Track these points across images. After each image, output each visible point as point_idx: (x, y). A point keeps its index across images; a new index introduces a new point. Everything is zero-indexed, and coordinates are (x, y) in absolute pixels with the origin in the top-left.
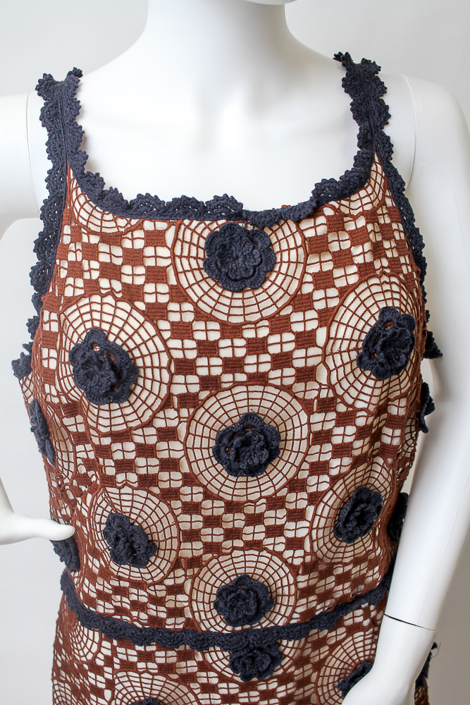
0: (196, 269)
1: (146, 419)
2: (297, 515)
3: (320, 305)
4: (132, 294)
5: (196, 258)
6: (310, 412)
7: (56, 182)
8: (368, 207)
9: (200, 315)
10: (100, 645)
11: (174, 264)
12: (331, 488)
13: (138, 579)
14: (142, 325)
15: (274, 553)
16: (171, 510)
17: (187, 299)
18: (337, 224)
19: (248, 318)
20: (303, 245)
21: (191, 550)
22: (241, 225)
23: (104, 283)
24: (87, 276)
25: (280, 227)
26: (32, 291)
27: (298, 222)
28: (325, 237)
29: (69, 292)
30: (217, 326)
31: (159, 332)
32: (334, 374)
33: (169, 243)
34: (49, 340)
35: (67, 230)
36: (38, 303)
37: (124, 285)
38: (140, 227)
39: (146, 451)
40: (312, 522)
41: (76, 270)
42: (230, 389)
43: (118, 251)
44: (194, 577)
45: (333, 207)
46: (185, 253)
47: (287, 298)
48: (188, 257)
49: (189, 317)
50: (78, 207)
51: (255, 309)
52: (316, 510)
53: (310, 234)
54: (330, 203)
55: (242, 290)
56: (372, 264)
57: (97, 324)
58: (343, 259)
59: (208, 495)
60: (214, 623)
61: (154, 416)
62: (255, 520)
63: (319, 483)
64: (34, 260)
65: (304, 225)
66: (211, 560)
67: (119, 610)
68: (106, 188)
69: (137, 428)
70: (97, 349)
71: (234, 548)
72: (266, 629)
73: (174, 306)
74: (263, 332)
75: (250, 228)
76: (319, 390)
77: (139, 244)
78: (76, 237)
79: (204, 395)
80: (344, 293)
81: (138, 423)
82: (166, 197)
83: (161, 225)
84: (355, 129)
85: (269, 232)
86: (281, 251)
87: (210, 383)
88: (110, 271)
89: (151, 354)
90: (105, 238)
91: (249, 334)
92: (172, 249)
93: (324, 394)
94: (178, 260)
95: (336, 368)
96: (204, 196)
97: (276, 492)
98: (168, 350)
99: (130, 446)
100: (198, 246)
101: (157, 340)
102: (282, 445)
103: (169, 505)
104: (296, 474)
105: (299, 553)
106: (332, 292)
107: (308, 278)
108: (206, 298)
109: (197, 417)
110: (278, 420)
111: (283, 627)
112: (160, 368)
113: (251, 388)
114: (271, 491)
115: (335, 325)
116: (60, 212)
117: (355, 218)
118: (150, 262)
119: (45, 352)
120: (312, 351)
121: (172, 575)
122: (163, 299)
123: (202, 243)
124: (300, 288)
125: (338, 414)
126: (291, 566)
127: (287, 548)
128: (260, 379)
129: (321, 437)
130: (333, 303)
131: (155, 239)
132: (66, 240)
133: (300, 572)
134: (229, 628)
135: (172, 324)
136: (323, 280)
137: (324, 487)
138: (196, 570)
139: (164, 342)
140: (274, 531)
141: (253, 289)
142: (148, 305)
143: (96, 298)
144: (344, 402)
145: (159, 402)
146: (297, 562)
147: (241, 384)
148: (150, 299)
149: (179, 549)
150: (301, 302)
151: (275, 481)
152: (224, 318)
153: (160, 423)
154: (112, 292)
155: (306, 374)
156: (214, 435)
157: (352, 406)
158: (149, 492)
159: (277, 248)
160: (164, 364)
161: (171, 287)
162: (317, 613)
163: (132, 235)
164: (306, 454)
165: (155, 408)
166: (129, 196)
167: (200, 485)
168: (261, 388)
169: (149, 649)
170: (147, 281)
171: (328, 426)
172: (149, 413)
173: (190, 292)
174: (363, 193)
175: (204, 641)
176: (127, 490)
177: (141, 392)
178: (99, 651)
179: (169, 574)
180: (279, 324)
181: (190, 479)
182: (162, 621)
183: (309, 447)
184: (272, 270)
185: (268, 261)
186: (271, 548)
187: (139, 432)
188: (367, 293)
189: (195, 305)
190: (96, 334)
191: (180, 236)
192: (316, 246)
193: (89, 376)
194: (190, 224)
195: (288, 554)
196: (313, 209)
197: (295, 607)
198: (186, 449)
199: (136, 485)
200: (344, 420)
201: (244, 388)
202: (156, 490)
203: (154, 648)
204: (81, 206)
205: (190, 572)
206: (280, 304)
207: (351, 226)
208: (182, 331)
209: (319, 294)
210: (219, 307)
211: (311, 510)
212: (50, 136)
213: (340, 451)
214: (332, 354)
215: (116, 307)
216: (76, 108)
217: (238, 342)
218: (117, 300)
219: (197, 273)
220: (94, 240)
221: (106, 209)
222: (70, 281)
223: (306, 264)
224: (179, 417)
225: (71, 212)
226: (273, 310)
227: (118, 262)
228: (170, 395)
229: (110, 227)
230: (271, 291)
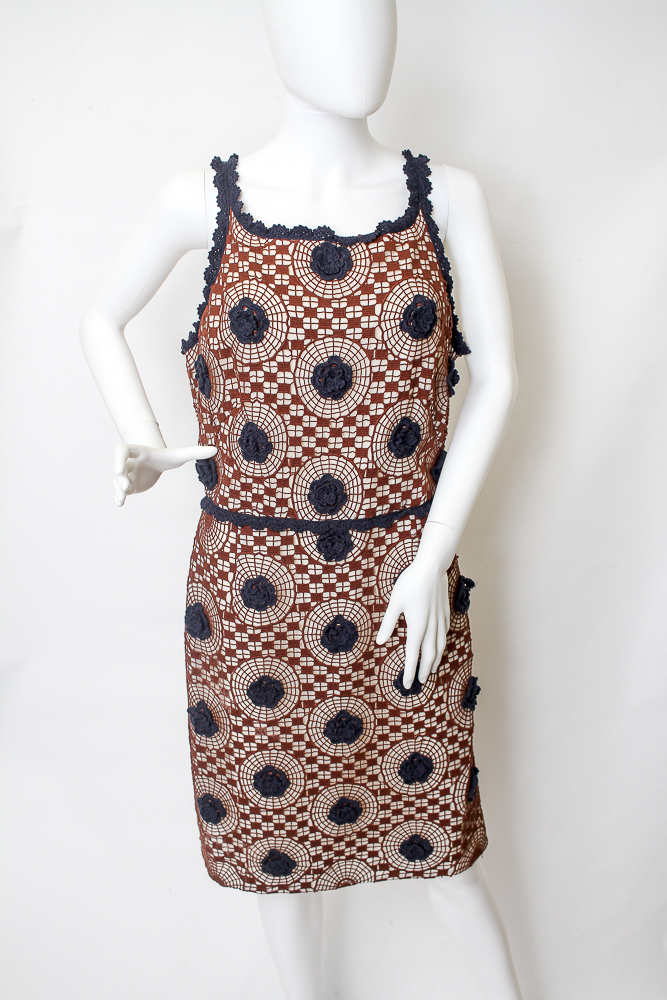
1: (271, 355)
2: (363, 432)
3: (378, 291)
4: (268, 279)
5: (306, 261)
6: (371, 359)
9: (306, 293)
10: (228, 536)
11: (293, 264)
12: (385, 413)
14: (272, 296)
15: (348, 459)
17: (300, 284)
18: (391, 246)
19: (335, 296)
20: (370, 257)
21: (295, 452)
23: (251, 273)
24: (241, 270)
26: (204, 284)
27: (367, 244)
28: (383, 253)
29: (229, 280)
30: (316, 300)
31: (282, 301)
32: (386, 333)
34: (215, 311)
35: (229, 246)
39: (270, 377)
41: (234, 268)
42: (323, 339)
43: (260, 256)
45: (389, 237)
46: (300, 258)
47: (358, 286)
48: (301, 260)
49: (300, 294)
50: (236, 232)
51: (339, 291)
53: (374, 251)
55: (332, 280)
56: (411, 271)
57: (246, 296)
58: (393, 266)
60: (307, 513)
61: (276, 354)
63: (377, 409)
64: (207, 264)
65: (371, 246)
68: (254, 221)
69: (265, 361)
70: (246, 309)
71: (322, 453)
73: (292, 287)
74: (343, 305)
75: (338, 246)
76: (377, 344)
77: (273, 253)
78: (235, 249)
79: (307, 342)
80: (392, 285)
81: (267, 358)
82: (290, 226)
83: (286, 243)
84: (408, 194)
86: (356, 260)
87: (311, 334)
88: (255, 267)
89: (277, 314)
90: (253, 249)
91: (335, 305)
92: (292, 256)
93: (379, 347)
95: (387, 330)
96: (313, 226)
98: (287, 311)
99: (261, 374)
100: (307, 255)
101: (281, 305)
102: (354, 380)
104: (363, 402)
105: (365, 460)
106: (386, 284)
107: (371, 275)
108: (310, 284)
109: (302, 357)
110: (352, 363)
111: (353, 521)
112: (282, 322)
113: (336, 339)
114: (347, 412)
115: (386, 303)
116: (225, 237)
117: (403, 244)
118: (279, 263)
119: (211, 318)
120: (373, 318)
121: (281, 471)
122: (286, 283)
123: (310, 253)
124: (366, 281)
125: (389, 361)
126: (359, 470)
128: (341, 334)
129: (378, 377)
130: (386, 291)
131: (282, 250)
132: (228, 252)
134: (317, 516)
135: (290, 297)
136: (380, 277)
137: (380, 412)
138: (297, 468)
139: (285, 307)
140: (349, 442)
141: (338, 280)
142: (276, 286)
143: (247, 282)
144: (392, 353)
145: (280, 344)
146: (363, 467)
147: (329, 336)
148: (278, 283)
150: (367, 289)
152: (321, 295)
154: (256, 278)
155: (369, 333)
156: (312, 369)
157: (398, 357)
159: (354, 258)
160: (285, 320)
161: (290, 277)
162: (378, 514)
165: (277, 349)
166: (268, 225)
167: (302, 403)
168: (341, 340)
169: (262, 534)
171: (383, 369)
172: (274, 352)
174: (409, 231)
176: (257, 404)
178: (227, 540)
179: (279, 470)
180: (353, 301)
182: (272, 510)
183: (371, 383)
184: (350, 270)
185: (348, 264)
186: (346, 455)
187: (267, 364)
188: (407, 286)
189: (304, 287)
190: (245, 301)
193: (240, 325)
195: (357, 460)
196: (376, 237)
198: (294, 377)
199: (262, 401)
201: (331, 339)
202: (274, 406)
204: (238, 231)
205: (293, 469)
206: (354, 289)
207: (400, 249)
208: (296, 301)
209: (377, 285)
211: (372, 428)
212: (219, 193)
213: (391, 387)
214: (385, 321)
216: (236, 176)
218: (259, 282)
220: (246, 250)
221: (253, 233)
222: (230, 274)
223: (370, 268)
225: (232, 235)
226: (350, 292)
227: (260, 262)
228: (286, 341)
229: (255, 243)
230: (349, 282)
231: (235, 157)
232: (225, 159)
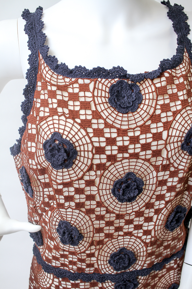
0: (105, 103)
1: (80, 176)
2: (149, 220)
3: (164, 120)
4: (74, 115)
5: (105, 97)
6: (158, 172)
7: (33, 60)
8: (184, 73)
9: (107, 125)
10: (53, 280)
11: (94, 100)
12: (165, 207)
13: (73, 251)
14: (79, 130)
15: (137, 237)
16: (91, 219)
17: (101, 117)
18: (170, 80)
19: (130, 127)
20: (156, 91)
21: (99, 237)
22: (126, 81)
23: (60, 110)
24: (51, 106)
25: (144, 82)
26: (22, 114)
27: (152, 80)
28: (165, 87)
29: (41, 114)
30: (115, 130)
31: (87, 134)
32: (170, 153)
33: (91, 90)
34: (32, 138)
35: (39, 84)
36: (25, 119)
37: (70, 110)
38: (76, 82)
39: (79, 191)
40: (156, 223)
41: (45, 103)
42: (121, 161)
43: (66, 94)
44: (99, 249)
45: (169, 73)
46: (99, 95)
47: (148, 117)
48: (101, 97)
49: (102, 126)
51: (134, 122)
52: (158, 217)
53: (158, 85)
54: (167, 71)
55: (127, 113)
56: (187, 100)
57: (57, 130)
58: (174, 97)
59: (108, 211)
60: (108, 270)
61: (84, 175)
62: (129, 222)
63: (159, 204)
65: (155, 81)
66: (108, 241)
67: (63, 265)
68: (59, 63)
69: (76, 180)
70: (57, 142)
71: (119, 235)
72: (132, 271)
73: (95, 121)
74: (137, 133)
75: (130, 82)
76: (163, 161)
77: (76, 90)
78: (44, 87)
79: (108, 164)
80: (175, 114)
81: (76, 178)
82: (90, 67)
83: (87, 81)
85: (139, 85)
86: (145, 94)
87: (112, 158)
88: (63, 104)
89: (83, 145)
90: (60, 88)
91: (131, 134)
92: (93, 93)
93: (164, 163)
94: (96, 98)
95: (171, 150)
96: (108, 67)
97: (140, 209)
98: (92, 142)
99: (72, 189)
100: (105, 91)
101: (87, 137)
102: (144, 187)
103: (89, 217)
104: (150, 201)
105: (149, 237)
106: (170, 114)
107: (158, 107)
108: (110, 117)
109: (105, 175)
110: (143, 175)
111: (139, 270)
112: (88, 151)
113: (131, 160)
114: (137, 209)
115: (171, 129)
116: (36, 75)
117: (178, 78)
118: (82, 99)
119: (29, 144)
120: (161, 142)
121: (89, 249)
122: (89, 117)
123: (107, 90)
124: (154, 112)
125: (170, 172)
126: (145, 243)
127: (144, 235)
128: (135, 156)
129: (162, 183)
130: (170, 119)
131: (84, 88)
132: (39, 89)
133: (149, 245)
134: (115, 272)
135: (94, 129)
136: (165, 108)
137: (162, 206)
138: (101, 246)
139: (90, 138)
140: (138, 227)
141: (133, 112)
142: (82, 120)
143: (56, 117)
144: (173, 166)
145: (87, 168)
146: (148, 241)
147: (126, 158)
148: (83, 117)
149: (93, 236)
150: (155, 118)
151: (140, 204)
152: (119, 126)
153: (87, 178)
154: (64, 114)
155: (157, 153)
156: (112, 183)
157: (177, 168)
158: (80, 211)
159: (143, 92)
160: (90, 149)
161: (93, 112)
162: (155, 263)
163: (73, 86)
164: (155, 191)
165: (85, 171)
166: (71, 67)
167: (105, 207)
168: (135, 160)
169: (77, 282)
170: (81, 109)
171: (166, 178)
172: (82, 173)
173: (102, 114)
174: (181, 66)
175: (103, 278)
176: (70, 210)
177: (78, 163)
178: (53, 283)
179: (88, 248)
180: (145, 129)
181: (100, 204)
182: (83, 270)
183: (156, 188)
184: (141, 103)
185: (139, 99)
186: (136, 235)
187: (77, 182)
188: (186, 114)
189: (105, 120)
191: (97, 87)
192: (161, 91)
193: (53, 156)
194: (101, 80)
195: (144, 237)
196: (159, 74)
197: (145, 261)
198: (99, 190)
199: (74, 208)
200: (173, 174)
201: (128, 160)
202: (84, 210)
203: (79, 282)
204: (46, 72)
205: (98, 247)
206: (145, 120)
207: (177, 82)
208: (98, 133)
209: (163, 115)
210: (116, 121)
211: (155, 217)
212: (29, 39)
213: (171, 189)
214: (170, 143)
215: (66, 122)
216: (42, 25)
217: (126, 138)
218: (66, 118)
219: (105, 104)
220: (54, 88)
221: (59, 73)
222: (42, 109)
223: (157, 100)
224: (96, 175)
225: (41, 75)
226: (142, 122)
227: (66, 99)
228: (92, 164)
229: (61, 82)
230: (141, 113)
231: (40, 9)
232: (33, 10)
